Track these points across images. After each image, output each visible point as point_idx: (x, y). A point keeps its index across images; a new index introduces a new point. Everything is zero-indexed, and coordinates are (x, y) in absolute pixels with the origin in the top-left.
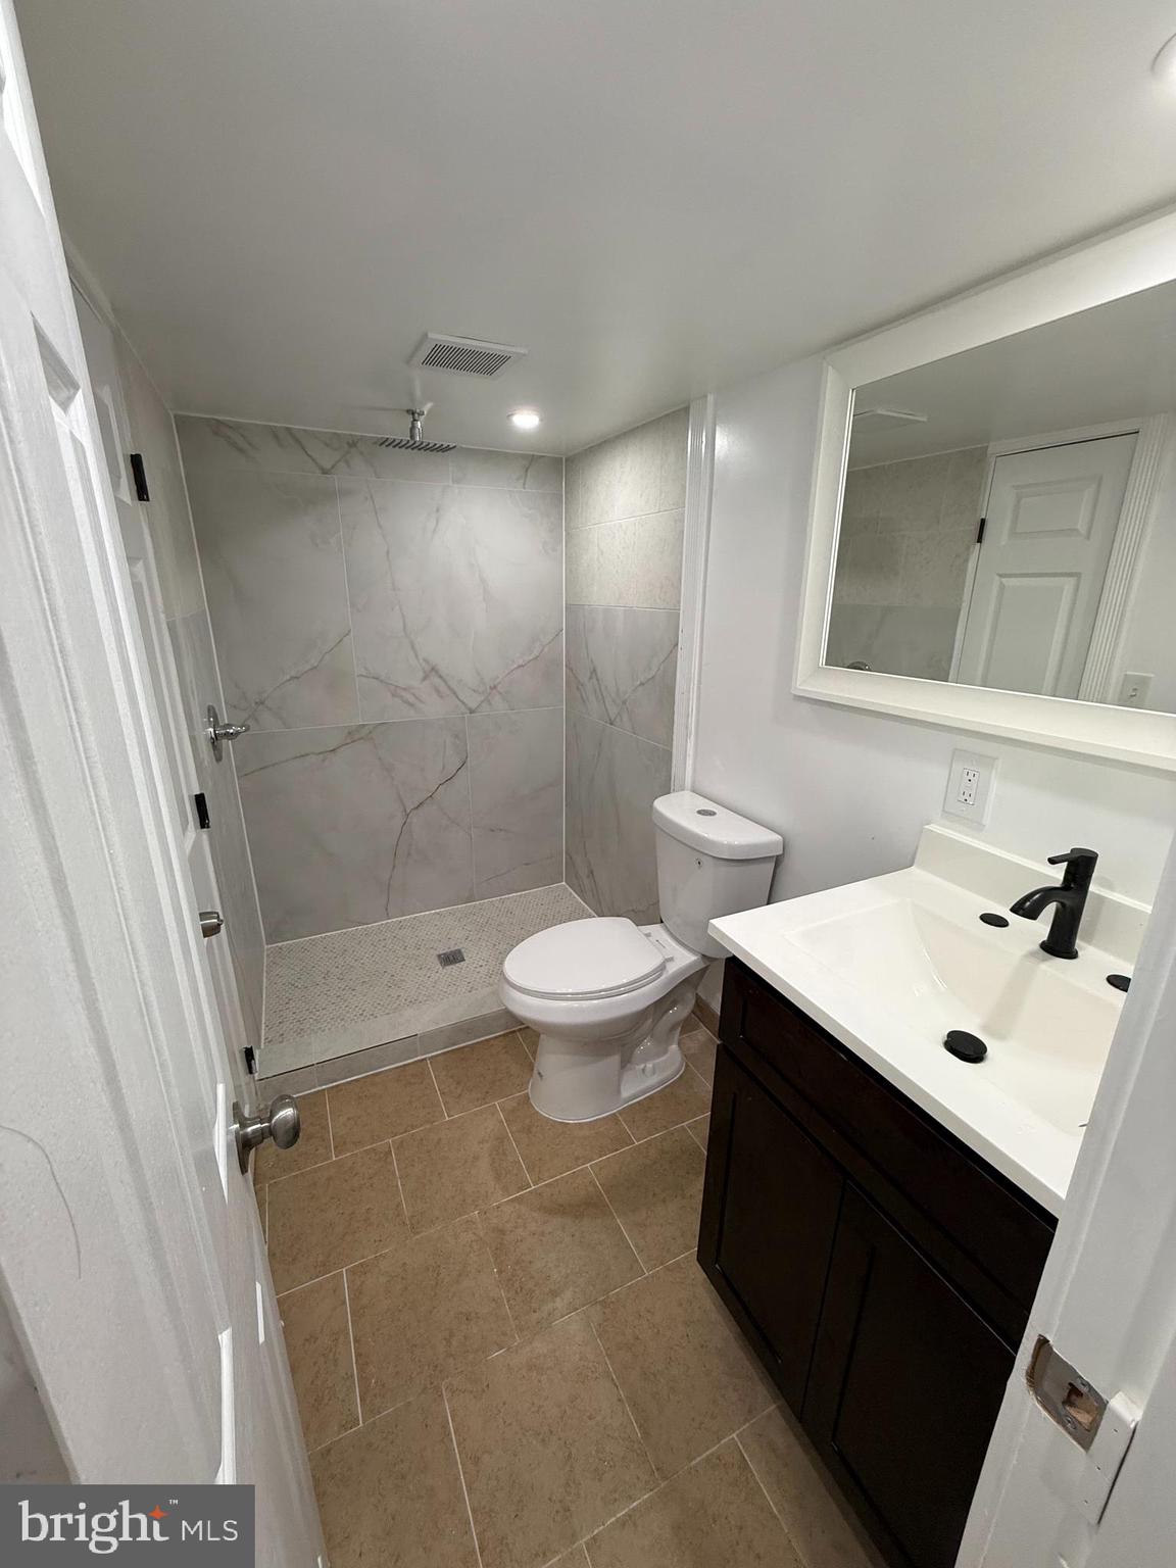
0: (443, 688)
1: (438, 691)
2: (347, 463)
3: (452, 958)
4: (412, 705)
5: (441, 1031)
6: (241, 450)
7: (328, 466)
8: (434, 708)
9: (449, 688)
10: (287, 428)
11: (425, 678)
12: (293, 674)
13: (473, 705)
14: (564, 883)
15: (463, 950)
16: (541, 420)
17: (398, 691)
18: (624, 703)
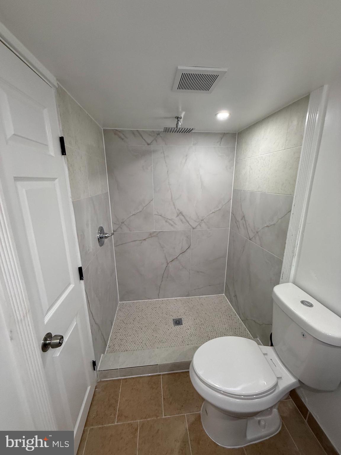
0: (184, 220)
1: (181, 220)
2: (156, 141)
3: (178, 322)
4: (172, 225)
5: (167, 365)
6: (123, 139)
7: (149, 142)
8: (180, 227)
9: (186, 220)
10: (137, 130)
11: (178, 216)
12: (134, 213)
13: (194, 226)
14: (224, 294)
15: (182, 319)
16: (230, 114)
17: (168, 220)
18: (257, 232)
